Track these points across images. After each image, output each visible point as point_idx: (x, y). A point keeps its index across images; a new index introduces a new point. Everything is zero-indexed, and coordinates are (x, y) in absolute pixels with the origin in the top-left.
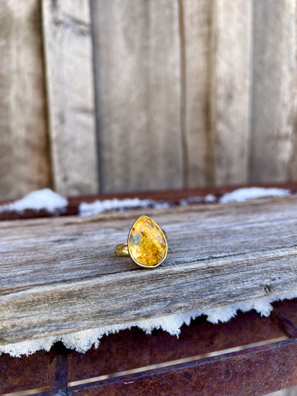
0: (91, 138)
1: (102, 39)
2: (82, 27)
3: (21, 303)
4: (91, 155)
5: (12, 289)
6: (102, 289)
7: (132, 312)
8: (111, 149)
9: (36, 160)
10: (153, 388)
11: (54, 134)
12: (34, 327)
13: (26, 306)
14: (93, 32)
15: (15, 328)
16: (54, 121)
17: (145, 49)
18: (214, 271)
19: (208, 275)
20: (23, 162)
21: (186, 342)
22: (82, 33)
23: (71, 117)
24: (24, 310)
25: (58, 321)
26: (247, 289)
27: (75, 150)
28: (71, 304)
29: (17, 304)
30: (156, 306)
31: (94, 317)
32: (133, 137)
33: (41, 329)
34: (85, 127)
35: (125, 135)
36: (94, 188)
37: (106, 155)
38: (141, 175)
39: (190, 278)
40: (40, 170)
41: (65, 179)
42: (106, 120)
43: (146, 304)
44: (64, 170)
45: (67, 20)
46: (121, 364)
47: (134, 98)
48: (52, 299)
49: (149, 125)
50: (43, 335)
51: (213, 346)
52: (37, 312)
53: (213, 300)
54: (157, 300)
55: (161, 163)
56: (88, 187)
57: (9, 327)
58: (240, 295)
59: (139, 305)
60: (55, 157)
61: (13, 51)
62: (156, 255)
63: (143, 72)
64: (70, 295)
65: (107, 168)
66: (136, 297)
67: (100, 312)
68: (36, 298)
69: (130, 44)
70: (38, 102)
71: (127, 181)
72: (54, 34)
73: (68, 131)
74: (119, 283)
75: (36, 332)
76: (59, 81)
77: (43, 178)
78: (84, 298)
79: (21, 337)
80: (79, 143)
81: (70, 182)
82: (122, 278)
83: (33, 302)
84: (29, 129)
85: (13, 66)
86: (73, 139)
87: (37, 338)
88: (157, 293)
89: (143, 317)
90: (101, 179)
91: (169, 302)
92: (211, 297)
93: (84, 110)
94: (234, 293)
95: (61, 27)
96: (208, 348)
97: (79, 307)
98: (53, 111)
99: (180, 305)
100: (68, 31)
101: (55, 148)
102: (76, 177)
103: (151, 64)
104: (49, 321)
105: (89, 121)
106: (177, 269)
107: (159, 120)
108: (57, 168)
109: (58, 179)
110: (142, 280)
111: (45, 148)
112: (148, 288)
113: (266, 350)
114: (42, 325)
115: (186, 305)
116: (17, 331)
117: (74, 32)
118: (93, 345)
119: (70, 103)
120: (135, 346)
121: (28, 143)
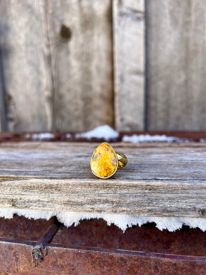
0: (141, 91)
1: (153, 21)
2: (139, 15)
3: (24, 187)
4: (141, 104)
5: (23, 178)
6: (70, 187)
7: (89, 206)
8: (156, 100)
9: (106, 107)
10: (98, 261)
11: (117, 89)
12: (31, 202)
13: (27, 189)
14: (146, 17)
15: (22, 200)
16: (117, 81)
17: (187, 24)
18: (152, 189)
19: (147, 191)
20: (98, 108)
21: (147, 240)
22: (138, 19)
23: (128, 78)
24: (26, 191)
25: (44, 201)
26: (182, 209)
27: (129, 100)
28: (52, 193)
29: (23, 186)
30: (106, 205)
31: (65, 204)
32: (174, 91)
33: (35, 204)
34: (137, 84)
35: (167, 90)
36: (141, 126)
37: (152, 103)
38: (178, 119)
39: (131, 191)
40: (108, 113)
41: (122, 120)
42: (153, 79)
43: (98, 203)
44: (121, 114)
45: (129, 12)
46: (99, 243)
47: (175, 62)
48: (41, 187)
49: (186, 81)
50: (35, 208)
51: (170, 249)
52: (32, 193)
53: (150, 211)
54: (106, 201)
55: (196, 110)
56: (137, 125)
57: (19, 199)
58: (174, 211)
59: (93, 202)
60: (117, 105)
61: (96, 38)
62: (106, 170)
63: (185, 42)
64: (51, 187)
65: (152, 113)
66: (92, 197)
67: (69, 201)
68: (32, 185)
69: (175, 21)
70: (109, 69)
71: (167, 123)
72: (119, 22)
73: (125, 87)
74: (81, 185)
75: (32, 205)
76: (122, 54)
77: (109, 119)
78: (59, 191)
79: (24, 206)
80: (132, 95)
81: (125, 122)
82: (83, 182)
83: (31, 187)
84: (103, 86)
85: (95, 47)
86: (129, 93)
87: (32, 209)
88: (106, 197)
89: (96, 211)
90: (146, 120)
91: (115, 204)
92: (148, 208)
93: (137, 73)
94: (169, 209)
95: (124, 17)
96: (165, 250)
97: (56, 196)
98: (117, 74)
99: (123, 209)
100: (129, 19)
101: (117, 99)
102: (129, 119)
103: (191, 34)
104: (39, 201)
105: (141, 80)
106: (123, 182)
107: (195, 77)
108: (117, 112)
109: (118, 120)
110: (97, 186)
111: (111, 99)
112: (101, 192)
113: (193, 261)
114: (35, 202)
115: (128, 209)
116: (22, 202)
117: (133, 19)
118: (74, 224)
119: (128, 68)
120: (108, 233)
121: (102, 96)
